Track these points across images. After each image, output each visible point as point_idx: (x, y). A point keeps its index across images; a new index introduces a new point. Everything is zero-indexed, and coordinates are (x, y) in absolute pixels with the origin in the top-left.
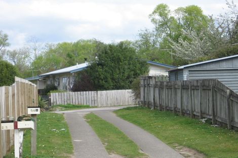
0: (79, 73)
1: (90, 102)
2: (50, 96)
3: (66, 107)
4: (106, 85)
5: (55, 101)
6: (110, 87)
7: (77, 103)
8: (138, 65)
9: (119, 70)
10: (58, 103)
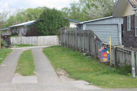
0: (29, 26)
1: (34, 43)
2: (10, 39)
3: (19, 45)
4: (45, 33)
5: (13, 42)
6: (47, 34)
7: (26, 43)
8: (63, 22)
9: (52, 24)
10: (15, 43)
